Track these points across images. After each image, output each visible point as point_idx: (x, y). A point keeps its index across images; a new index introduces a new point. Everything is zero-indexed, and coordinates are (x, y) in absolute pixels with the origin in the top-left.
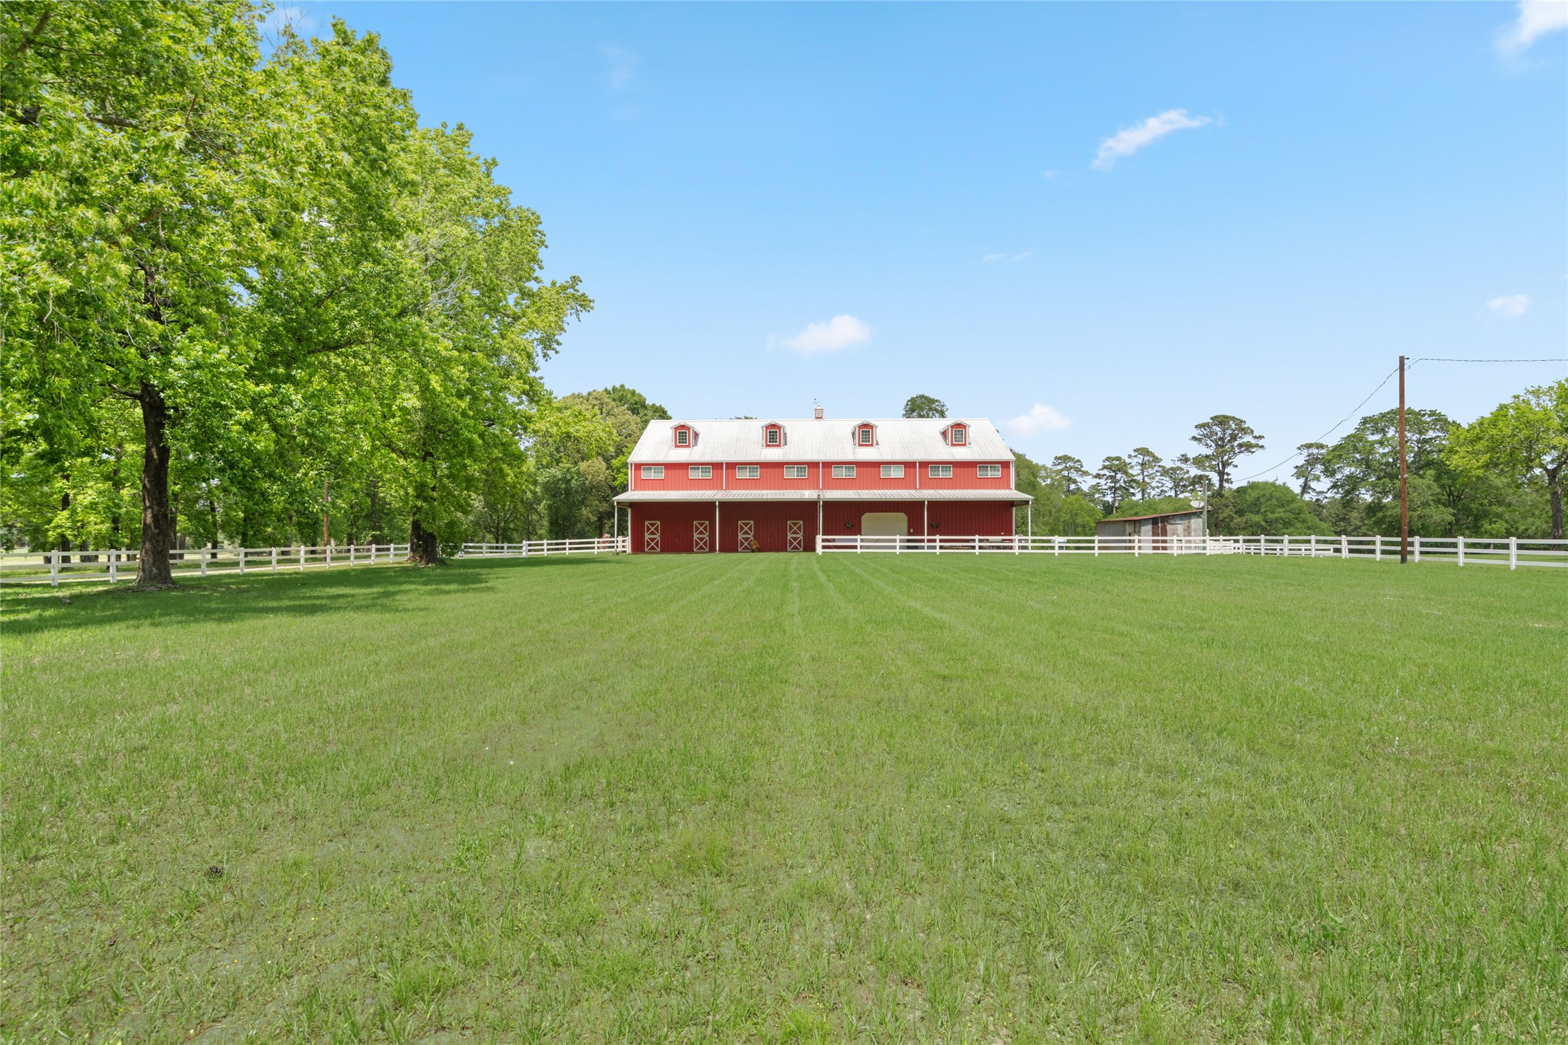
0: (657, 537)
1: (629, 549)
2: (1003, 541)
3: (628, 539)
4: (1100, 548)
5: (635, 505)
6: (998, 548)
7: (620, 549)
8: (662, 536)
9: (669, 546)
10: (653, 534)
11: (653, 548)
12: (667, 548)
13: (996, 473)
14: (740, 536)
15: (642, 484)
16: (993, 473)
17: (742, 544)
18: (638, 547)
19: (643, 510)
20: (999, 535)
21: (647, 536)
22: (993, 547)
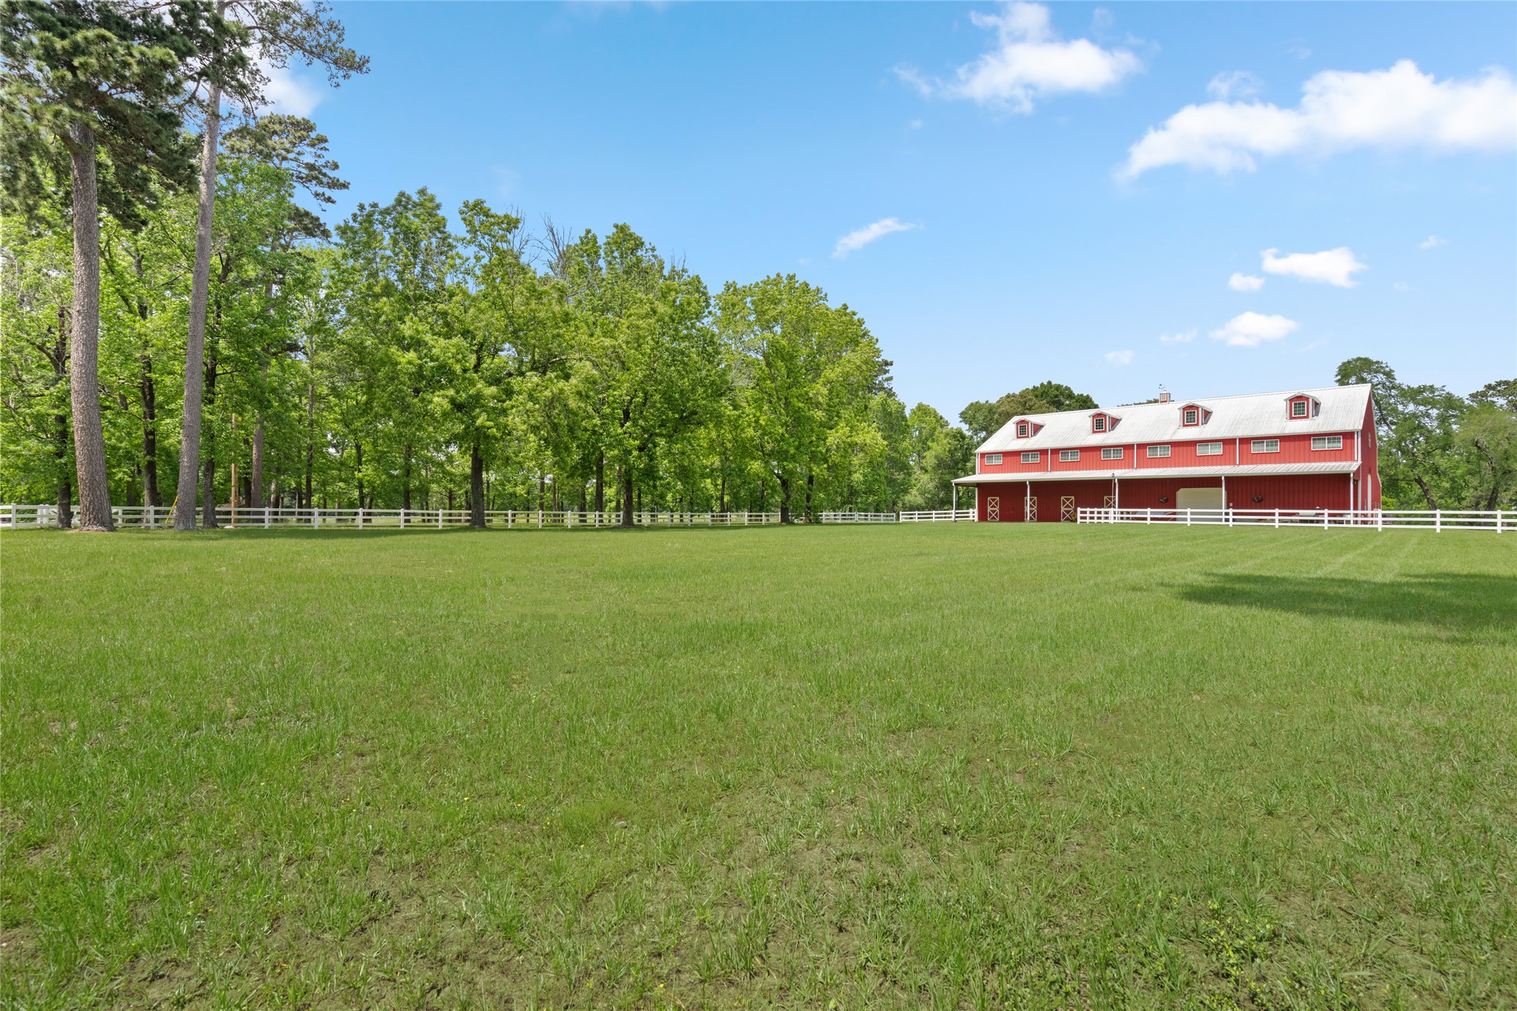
0: (997, 509)
1: (976, 519)
2: (1317, 515)
3: (976, 510)
4: (1443, 523)
5: (979, 485)
6: (1312, 522)
7: (971, 518)
8: (1000, 509)
9: (1005, 517)
10: (994, 507)
11: (993, 518)
12: (1004, 518)
13: (1335, 445)
14: (1063, 509)
15: (984, 470)
16: (1331, 445)
17: (1064, 515)
18: (983, 517)
19: (986, 489)
20: (1314, 509)
21: (989, 509)
22: (1302, 521)
